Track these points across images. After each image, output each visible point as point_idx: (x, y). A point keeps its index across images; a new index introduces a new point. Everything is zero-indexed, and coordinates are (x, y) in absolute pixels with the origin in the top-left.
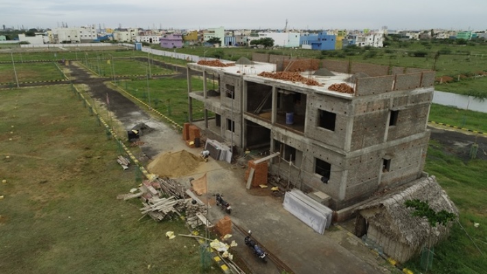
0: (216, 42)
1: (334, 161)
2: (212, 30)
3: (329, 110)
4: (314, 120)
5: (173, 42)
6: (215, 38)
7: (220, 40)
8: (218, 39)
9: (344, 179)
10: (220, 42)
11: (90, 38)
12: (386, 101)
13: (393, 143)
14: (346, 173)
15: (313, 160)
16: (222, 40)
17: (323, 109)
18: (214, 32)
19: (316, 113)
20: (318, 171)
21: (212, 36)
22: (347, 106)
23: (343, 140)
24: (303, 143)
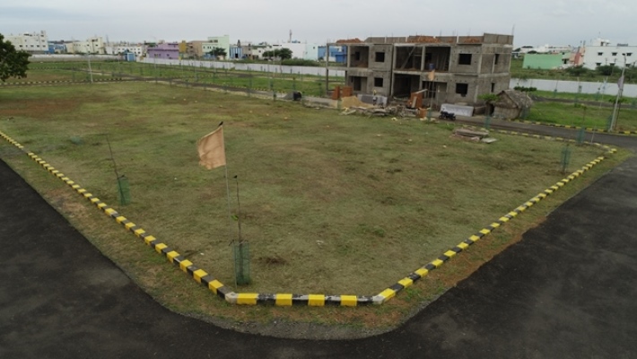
0: (220, 54)
1: (470, 81)
2: (213, 39)
3: (467, 53)
4: (456, 61)
5: (168, 53)
6: (218, 49)
7: (225, 51)
8: (223, 50)
9: (477, 90)
10: (225, 54)
11: (38, 49)
12: (494, 48)
13: (496, 75)
14: (477, 87)
15: (455, 85)
16: (227, 51)
17: (463, 53)
18: (216, 41)
19: (457, 57)
20: (458, 91)
21: (213, 46)
22: (479, 48)
23: (476, 68)
24: (448, 77)
